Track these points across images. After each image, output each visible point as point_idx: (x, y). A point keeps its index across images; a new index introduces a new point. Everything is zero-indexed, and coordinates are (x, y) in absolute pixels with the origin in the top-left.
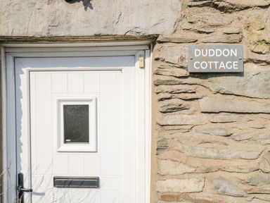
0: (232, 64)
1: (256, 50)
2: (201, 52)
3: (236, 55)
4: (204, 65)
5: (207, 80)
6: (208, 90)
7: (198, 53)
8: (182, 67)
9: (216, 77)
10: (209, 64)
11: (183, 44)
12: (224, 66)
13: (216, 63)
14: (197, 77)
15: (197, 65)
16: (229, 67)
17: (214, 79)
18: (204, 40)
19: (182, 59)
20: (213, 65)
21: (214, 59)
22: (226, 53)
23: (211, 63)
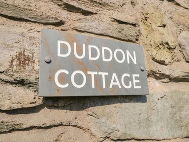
0: (131, 79)
1: (158, 58)
2: (72, 49)
3: (135, 62)
4: (79, 79)
5: (83, 113)
6: (87, 135)
7: (64, 49)
8: (21, 83)
9: (102, 104)
10: (89, 77)
11: (28, 25)
12: (118, 83)
13: (104, 74)
14: (63, 107)
15: (63, 79)
16: (127, 84)
17: (98, 109)
18: (78, 25)
19: (23, 60)
20: (98, 79)
21: (99, 66)
22: (120, 56)
23: (93, 74)
